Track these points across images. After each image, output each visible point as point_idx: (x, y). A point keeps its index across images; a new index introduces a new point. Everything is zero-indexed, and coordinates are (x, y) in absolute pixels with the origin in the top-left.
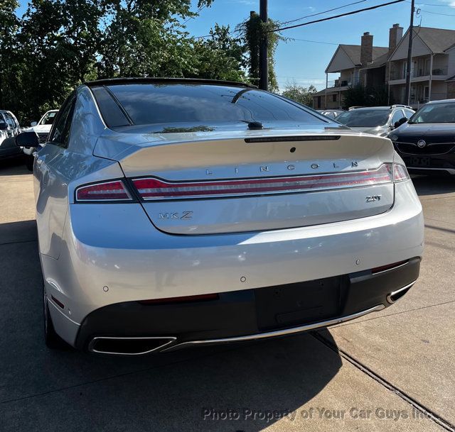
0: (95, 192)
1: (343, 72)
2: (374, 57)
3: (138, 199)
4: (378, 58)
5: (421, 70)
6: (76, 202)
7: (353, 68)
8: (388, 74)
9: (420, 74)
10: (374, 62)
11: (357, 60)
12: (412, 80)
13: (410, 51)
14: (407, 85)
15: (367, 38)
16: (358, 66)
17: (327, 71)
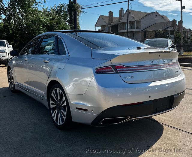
0: (102, 70)
1: (102, 26)
2: (114, 21)
3: (117, 72)
4: (115, 21)
5: (131, 27)
6: (96, 74)
7: (106, 25)
8: (119, 28)
9: (131, 28)
10: (114, 23)
11: (107, 22)
12: (129, 30)
13: (128, 19)
14: (127, 32)
15: (111, 13)
16: (108, 24)
17: (95, 26)
